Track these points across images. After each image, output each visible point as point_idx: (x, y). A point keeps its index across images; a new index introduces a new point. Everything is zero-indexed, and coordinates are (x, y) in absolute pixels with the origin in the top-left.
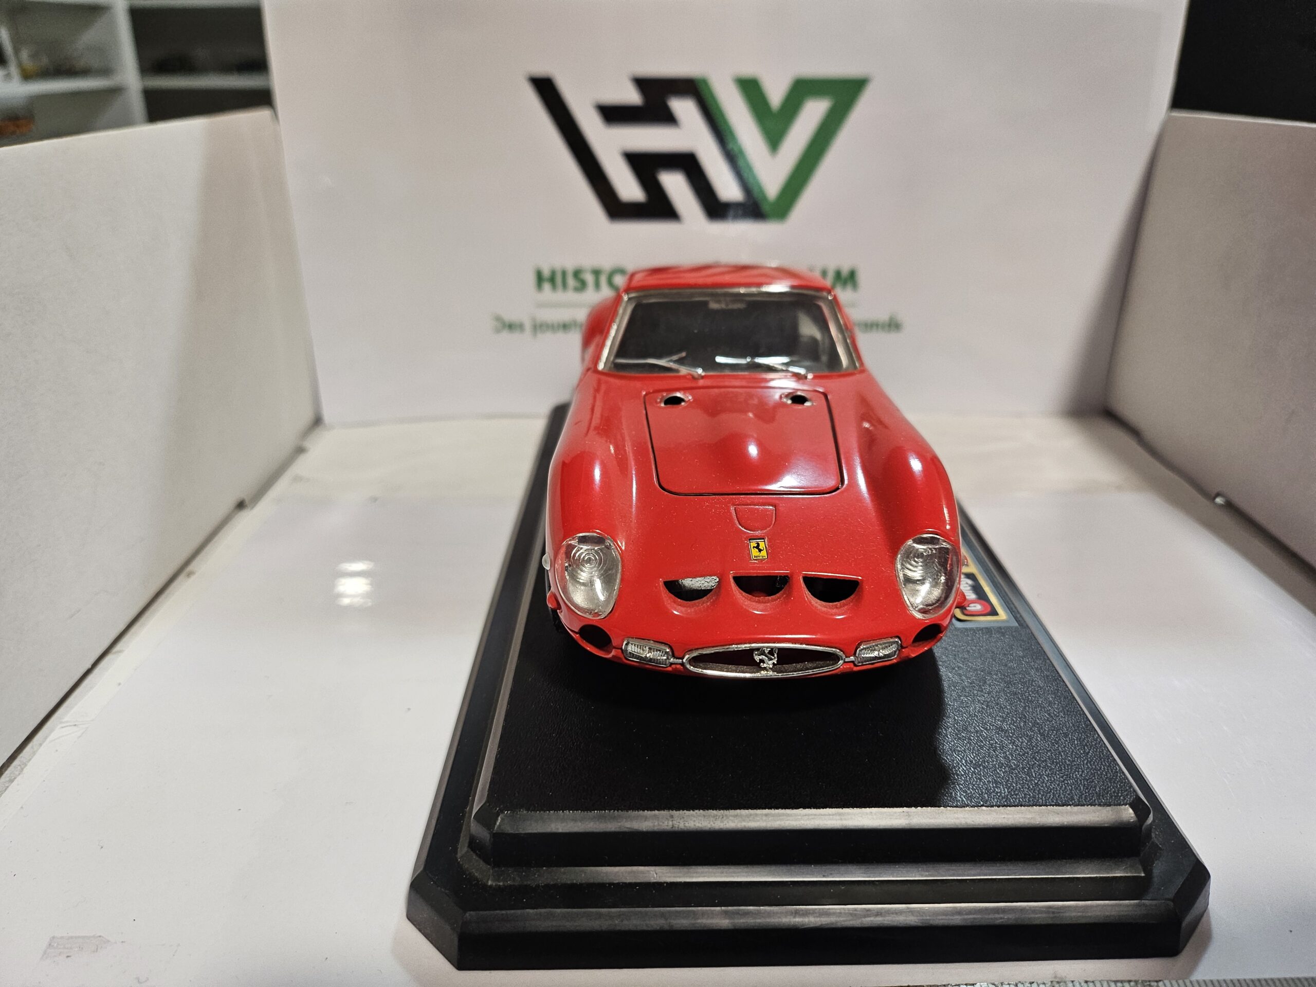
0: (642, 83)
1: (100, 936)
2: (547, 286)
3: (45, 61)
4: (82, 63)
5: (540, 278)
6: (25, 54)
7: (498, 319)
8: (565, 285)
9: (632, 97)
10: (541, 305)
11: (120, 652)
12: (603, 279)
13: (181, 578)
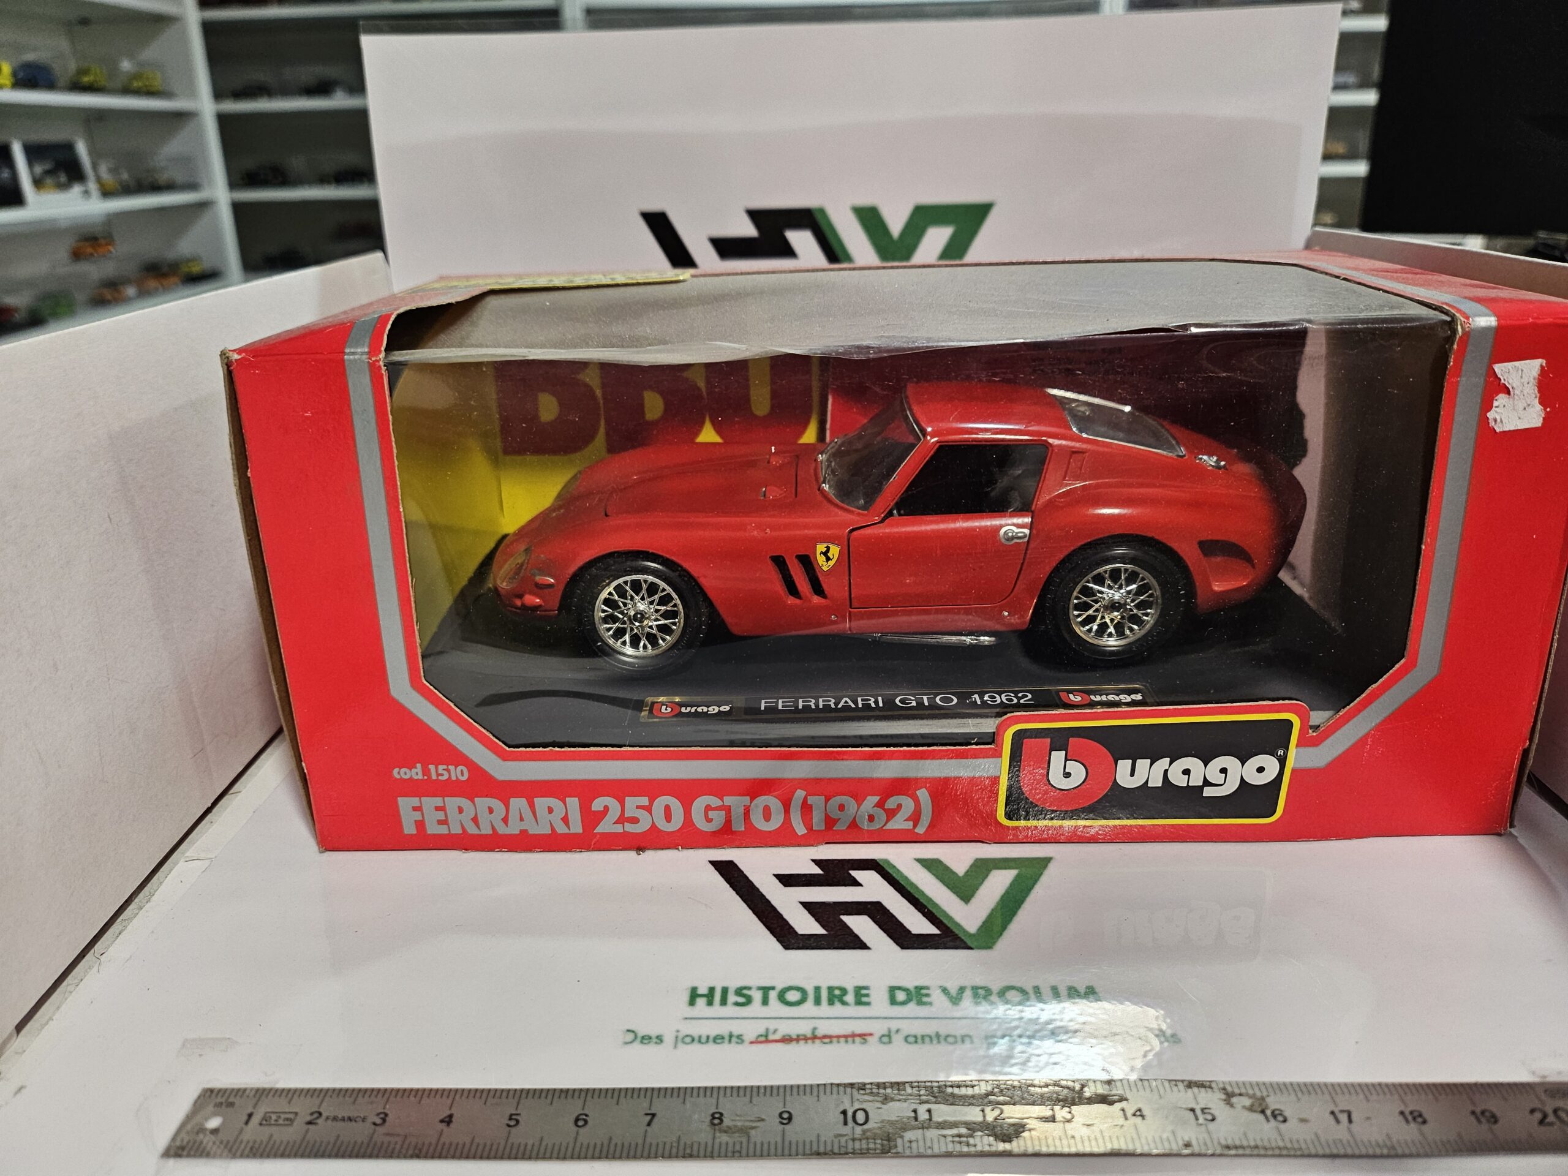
0: (755, 215)
3: (125, 176)
4: (163, 178)
6: (103, 169)
9: (749, 230)
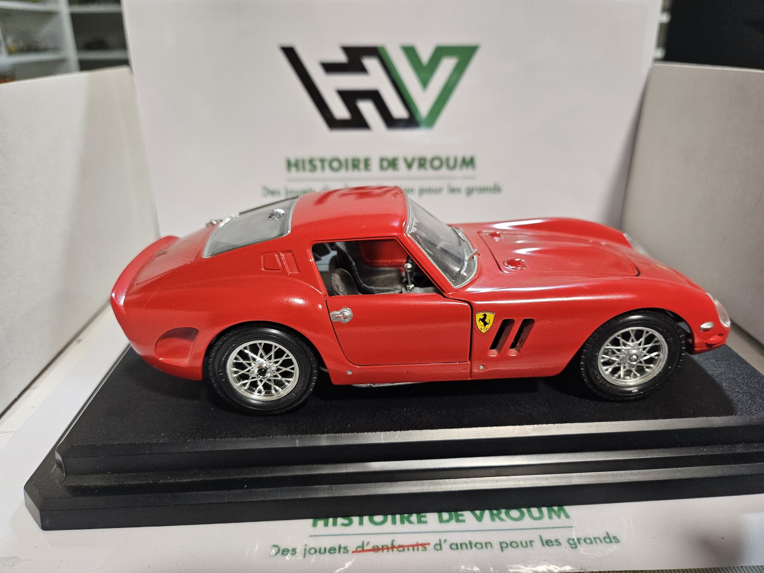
0: (347, 50)
1: (16, 557)
2: (293, 169)
3: (21, 43)
4: (43, 45)
5: (289, 164)
6: (9, 40)
7: (265, 188)
8: (304, 168)
9: (341, 58)
10: (290, 180)
11: (36, 387)
12: (326, 165)
13: (74, 343)
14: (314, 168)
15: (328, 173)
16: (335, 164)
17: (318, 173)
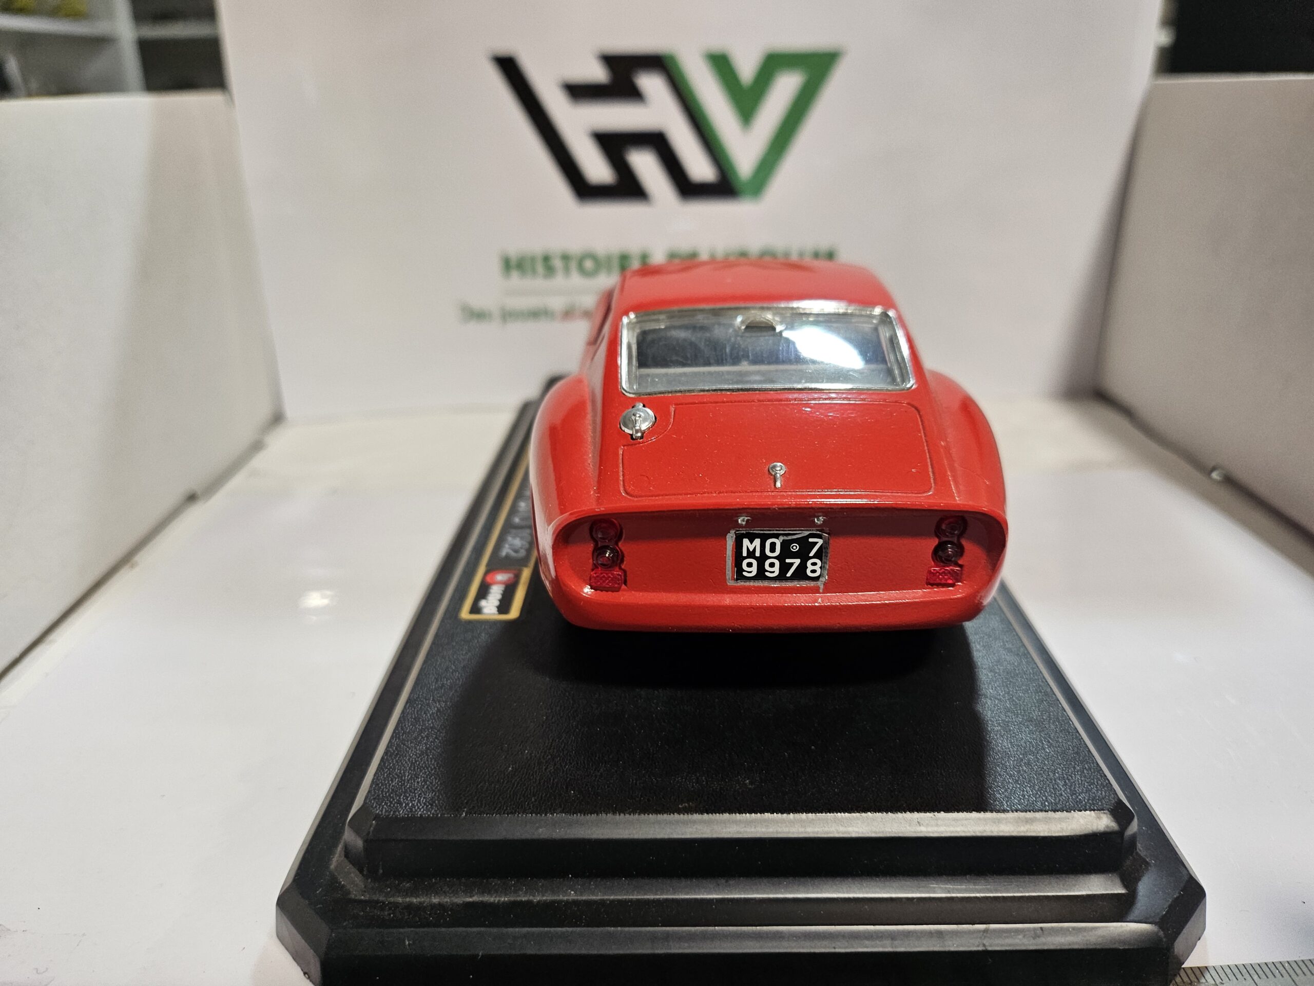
0: (610, 61)
2: (515, 273)
5: (507, 265)
7: (466, 308)
8: (534, 271)
10: (509, 293)
12: (573, 265)
13: (125, 569)
14: (550, 270)
15: (576, 279)
16: (589, 264)
17: (559, 280)
